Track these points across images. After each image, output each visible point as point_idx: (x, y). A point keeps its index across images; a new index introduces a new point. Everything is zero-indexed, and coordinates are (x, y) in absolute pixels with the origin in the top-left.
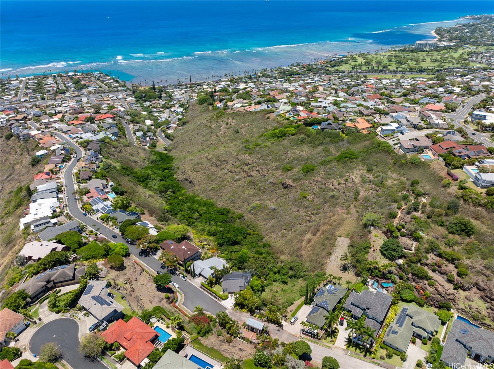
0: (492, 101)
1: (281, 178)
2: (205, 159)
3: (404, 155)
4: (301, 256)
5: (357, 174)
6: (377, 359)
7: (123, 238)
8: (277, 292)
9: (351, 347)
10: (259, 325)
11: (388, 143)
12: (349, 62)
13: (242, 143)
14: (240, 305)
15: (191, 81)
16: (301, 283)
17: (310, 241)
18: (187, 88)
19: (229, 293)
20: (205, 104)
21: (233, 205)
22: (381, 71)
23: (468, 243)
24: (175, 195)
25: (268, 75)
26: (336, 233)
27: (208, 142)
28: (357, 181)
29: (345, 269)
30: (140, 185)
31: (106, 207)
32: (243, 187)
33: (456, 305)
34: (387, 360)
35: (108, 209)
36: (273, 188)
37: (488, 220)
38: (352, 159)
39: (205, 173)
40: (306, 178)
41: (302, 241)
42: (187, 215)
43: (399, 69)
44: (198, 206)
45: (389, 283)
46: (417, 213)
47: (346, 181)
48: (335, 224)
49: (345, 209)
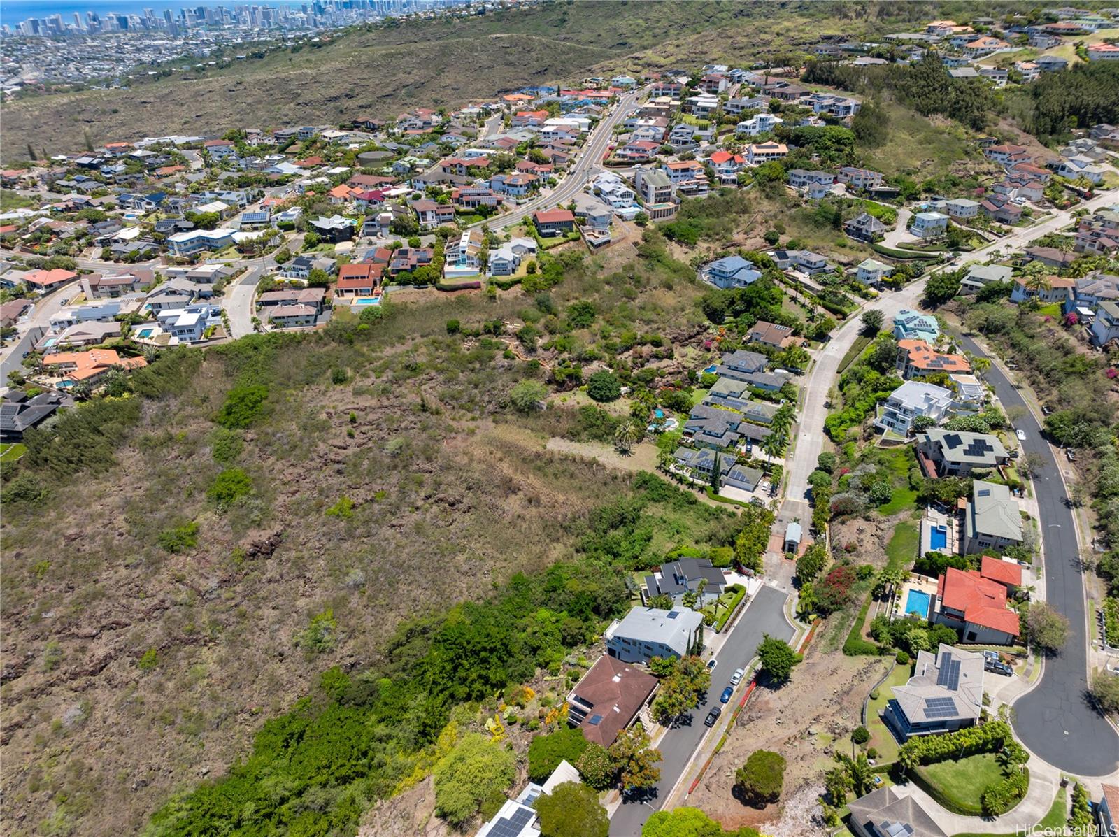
9: (780, 454)
17: (532, 501)
26: (532, 449)
29: (626, 451)
33: (691, 368)
37: (573, 293)
38: (267, 397)
40: (266, 498)
41: (519, 518)
46: (540, 342)
47: (353, 421)
48: (499, 454)
49: (453, 435)
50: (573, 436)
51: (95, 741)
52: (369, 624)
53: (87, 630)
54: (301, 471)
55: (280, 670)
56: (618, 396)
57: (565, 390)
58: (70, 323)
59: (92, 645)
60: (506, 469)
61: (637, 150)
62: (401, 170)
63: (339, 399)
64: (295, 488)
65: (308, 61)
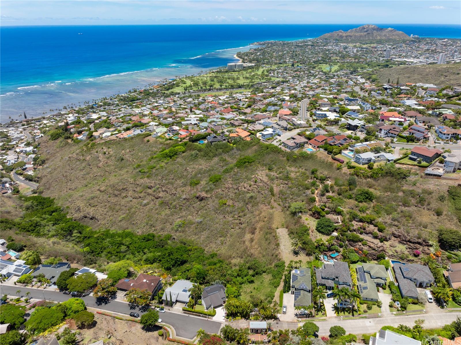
0: (317, 103)
1: (192, 192)
2: (98, 192)
3: (293, 152)
4: (252, 254)
5: (262, 175)
6: (363, 314)
7: (65, 293)
8: (251, 292)
9: (340, 312)
10: (263, 325)
11: (273, 145)
12: (180, 84)
13: (134, 169)
14: (231, 315)
15: (26, 117)
16: (267, 278)
17: (252, 240)
18: (23, 125)
19: (215, 308)
20: (61, 139)
21: (153, 229)
22: (210, 90)
23: (373, 206)
24: (82, 235)
25: (110, 103)
26: (273, 226)
27: (91, 175)
28: (265, 179)
29: (296, 253)
30: (30, 235)
31: (21, 268)
32: (156, 209)
33: (387, 254)
34: (369, 311)
35: (24, 269)
36: (187, 203)
37: (378, 186)
38: (251, 163)
39: (106, 205)
40: (217, 187)
41: (244, 242)
42: (114, 250)
43: (223, 87)
44: (120, 239)
45: (334, 253)
47: (256, 182)
48: (266, 219)
49: (267, 205)
50: (291, 233)
53: (164, 189)
54: (231, 186)
55: (168, 226)
56: (329, 235)
58: (261, 124)
59: (161, 192)
60: (260, 225)
64: (224, 190)
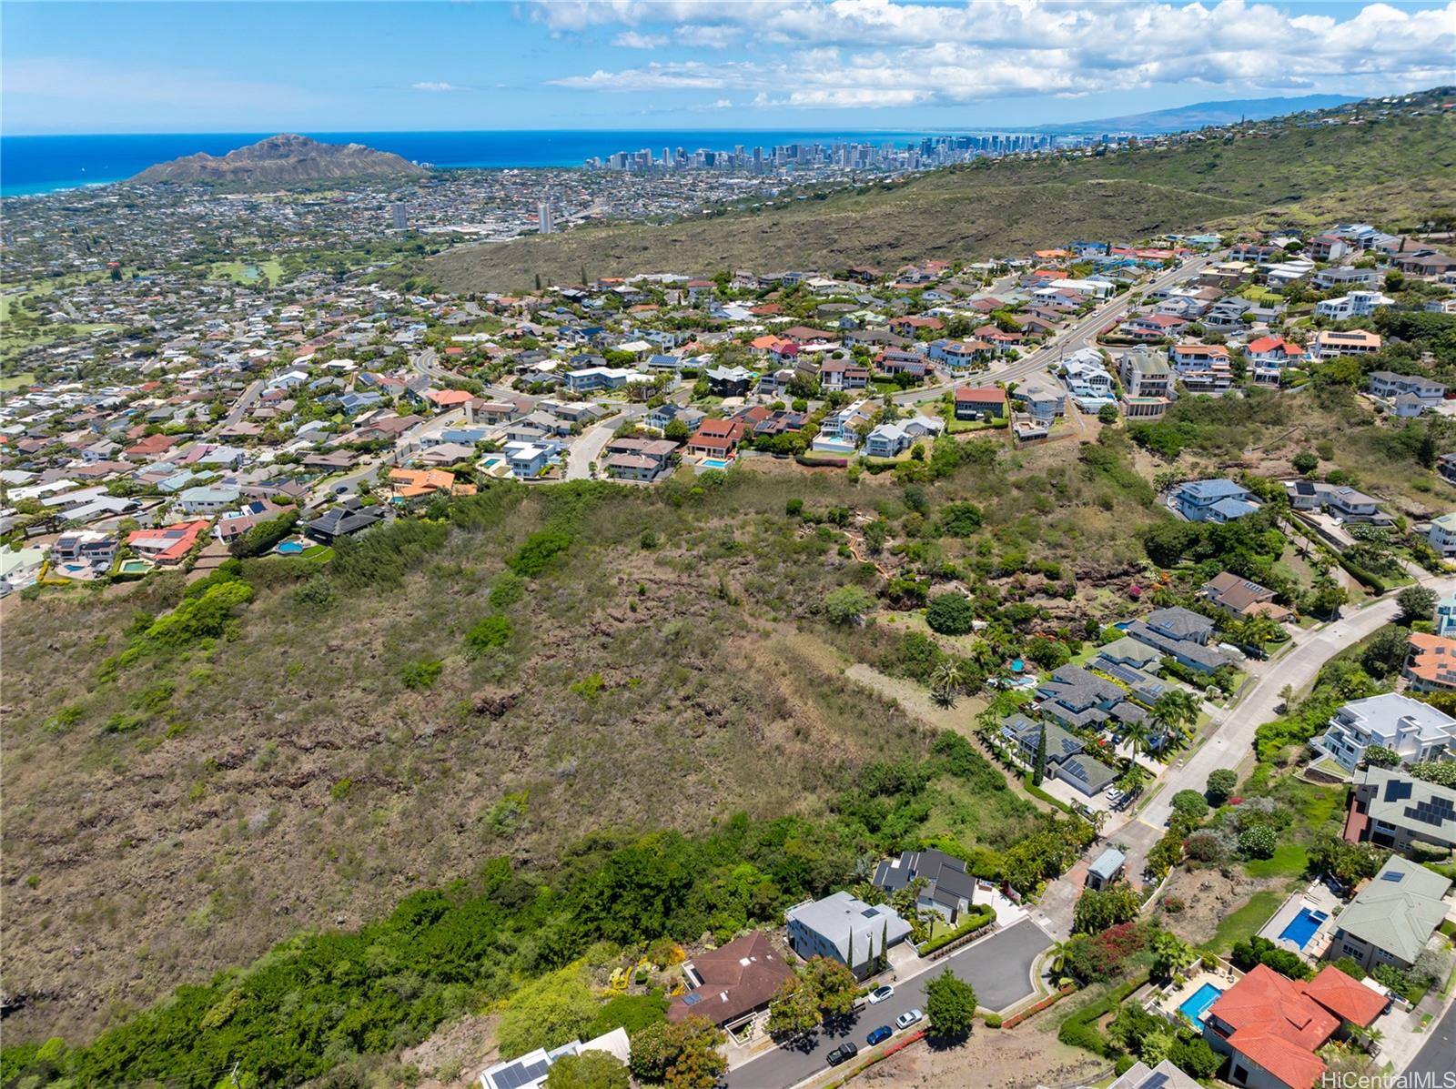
1: (443, 704)
4: (843, 762)
5: (638, 567)
6: (1194, 737)
9: (1165, 757)
10: (1115, 857)
11: (577, 481)
23: (993, 535)
26: (826, 671)
28: (664, 575)
29: (944, 702)
32: (340, 818)
33: (1095, 617)
34: (1197, 727)
36: (453, 744)
38: (567, 549)
40: (520, 656)
46: (890, 543)
47: (642, 592)
48: (784, 667)
49: (744, 633)
50: (885, 667)
51: (267, 853)
52: (560, 823)
53: (305, 742)
54: (566, 635)
55: (454, 841)
56: (970, 629)
57: (900, 609)
58: (437, 442)
59: (303, 757)
60: (785, 687)
61: (1149, 326)
62: (848, 325)
63: (636, 566)
64: (553, 652)
65: (857, 203)
